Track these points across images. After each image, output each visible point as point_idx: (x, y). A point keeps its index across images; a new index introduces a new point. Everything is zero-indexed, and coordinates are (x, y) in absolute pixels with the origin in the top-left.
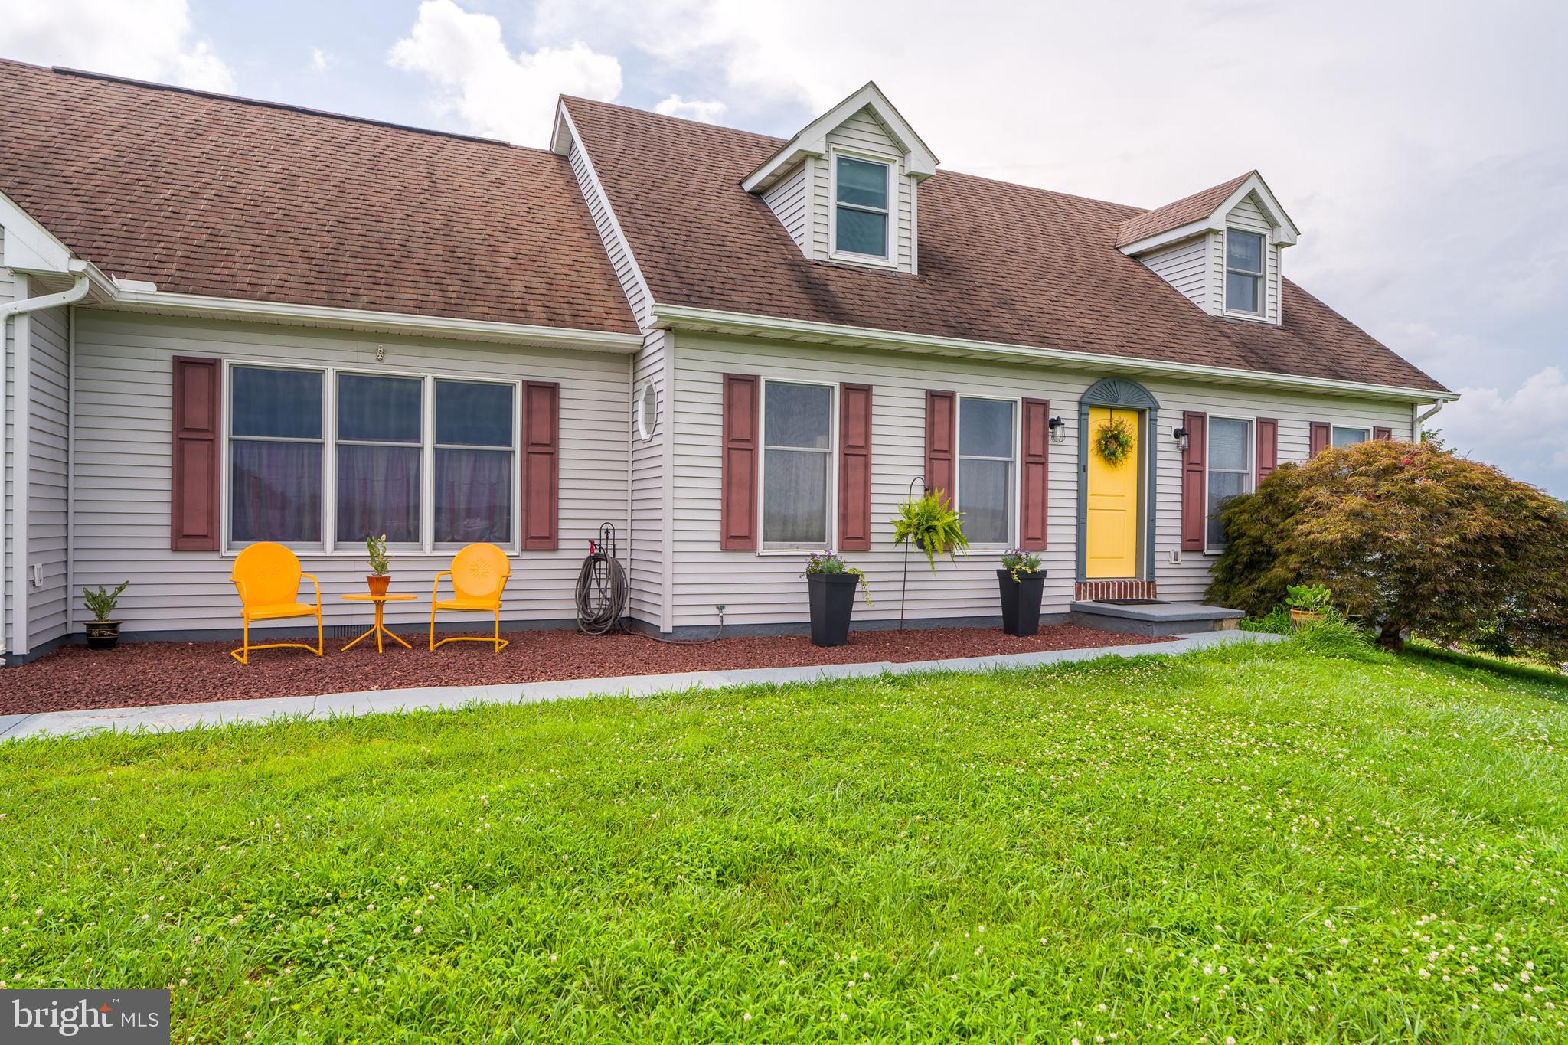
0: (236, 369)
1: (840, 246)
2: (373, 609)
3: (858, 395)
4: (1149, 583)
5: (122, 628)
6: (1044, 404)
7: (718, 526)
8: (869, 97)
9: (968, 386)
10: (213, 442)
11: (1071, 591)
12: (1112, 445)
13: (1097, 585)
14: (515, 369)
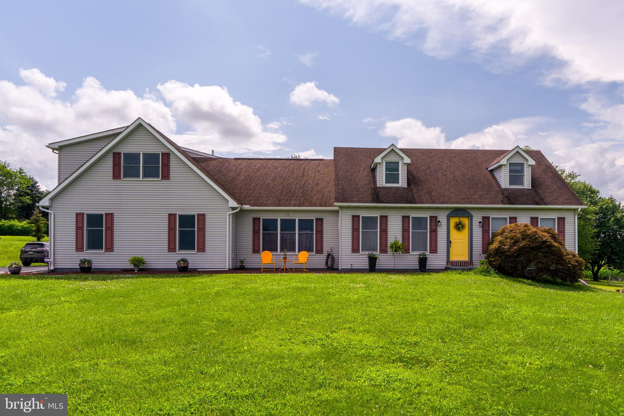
0: (263, 219)
1: (386, 183)
2: (284, 263)
3: (384, 219)
4: (470, 262)
5: (245, 267)
6: (436, 217)
7: (351, 248)
8: (392, 147)
9: (413, 214)
10: (259, 233)
11: (445, 263)
12: (459, 227)
13: (453, 262)
14: (314, 216)
